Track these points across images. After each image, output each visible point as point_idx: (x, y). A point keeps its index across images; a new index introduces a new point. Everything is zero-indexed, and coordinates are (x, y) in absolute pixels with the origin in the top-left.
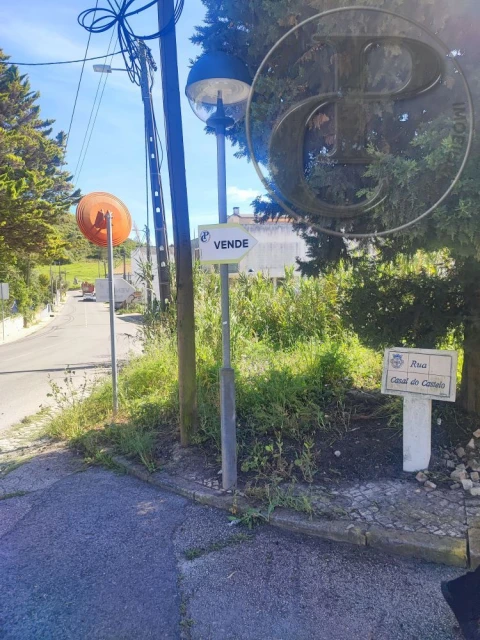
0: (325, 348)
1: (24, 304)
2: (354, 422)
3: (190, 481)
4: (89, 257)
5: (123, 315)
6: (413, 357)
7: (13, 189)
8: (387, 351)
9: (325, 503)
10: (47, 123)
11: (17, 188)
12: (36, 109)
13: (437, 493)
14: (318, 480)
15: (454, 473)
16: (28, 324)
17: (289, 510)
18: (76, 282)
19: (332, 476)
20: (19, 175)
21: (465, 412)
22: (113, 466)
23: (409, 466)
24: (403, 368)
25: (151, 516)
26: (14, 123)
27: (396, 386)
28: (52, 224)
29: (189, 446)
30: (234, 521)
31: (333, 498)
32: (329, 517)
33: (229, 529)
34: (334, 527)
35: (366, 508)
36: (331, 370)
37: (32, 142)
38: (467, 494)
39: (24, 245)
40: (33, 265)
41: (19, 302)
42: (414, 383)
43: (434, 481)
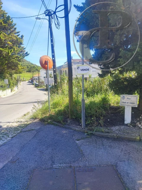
0: (103, 96)
1: (11, 85)
2: (112, 113)
3: (74, 127)
4: (27, 71)
5: (38, 89)
6: (127, 97)
7: (10, 52)
8: (121, 95)
9: (107, 130)
10: (18, 33)
11: (11, 52)
12: (15, 29)
13: (133, 128)
14: (104, 126)
15: (136, 124)
16: (12, 91)
17: (99, 131)
18: (24, 79)
19: (108, 125)
20: (11, 48)
21: (139, 111)
22: (53, 124)
23: (126, 122)
24: (125, 99)
25: (66, 133)
26: (9, 32)
27: (123, 104)
28: (19, 62)
29: (72, 119)
30: (86, 134)
31: (108, 129)
32: (108, 133)
33: (85, 135)
34: (110, 134)
35: (117, 131)
36: (105, 102)
37: (14, 38)
38: (140, 128)
39: (12, 68)
40: (13, 74)
41: (9, 85)
42: (127, 103)
43: (132, 125)
